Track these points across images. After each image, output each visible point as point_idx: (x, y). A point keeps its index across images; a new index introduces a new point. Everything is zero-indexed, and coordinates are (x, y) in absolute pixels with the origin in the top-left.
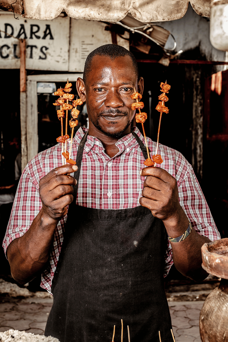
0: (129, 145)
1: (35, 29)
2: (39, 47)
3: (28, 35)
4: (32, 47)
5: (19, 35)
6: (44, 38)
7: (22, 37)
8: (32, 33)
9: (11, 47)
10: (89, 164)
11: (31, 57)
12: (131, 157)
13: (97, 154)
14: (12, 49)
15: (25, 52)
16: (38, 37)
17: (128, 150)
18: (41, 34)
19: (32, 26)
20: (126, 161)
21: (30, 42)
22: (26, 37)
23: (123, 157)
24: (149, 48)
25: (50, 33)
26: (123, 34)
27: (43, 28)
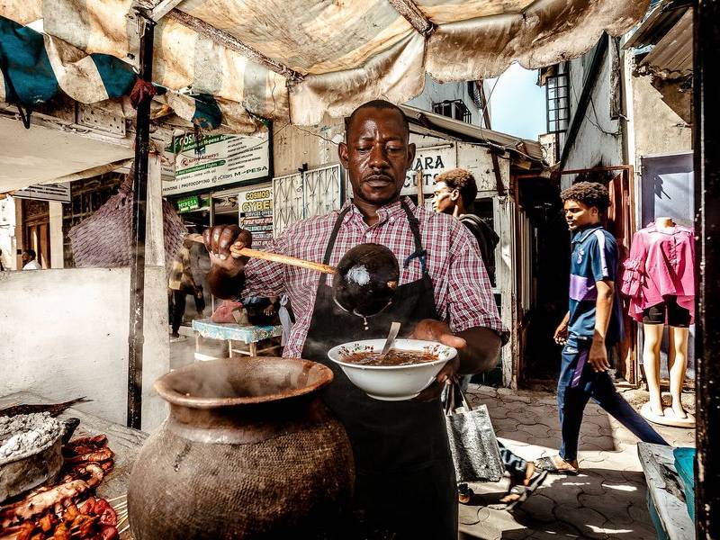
0: (394, 214)
1: (429, 161)
2: (433, 175)
3: (424, 167)
4: (427, 175)
5: (417, 168)
6: (436, 167)
7: (420, 168)
8: (427, 164)
9: (412, 177)
10: (346, 235)
11: (427, 184)
12: (396, 228)
13: (356, 224)
14: (412, 179)
15: (421, 181)
16: (432, 167)
17: (392, 219)
18: (434, 164)
19: (426, 159)
20: (389, 232)
21: (426, 172)
22: (422, 169)
23: (385, 227)
24: (530, 163)
25: (441, 162)
26: (503, 154)
27: (435, 160)
